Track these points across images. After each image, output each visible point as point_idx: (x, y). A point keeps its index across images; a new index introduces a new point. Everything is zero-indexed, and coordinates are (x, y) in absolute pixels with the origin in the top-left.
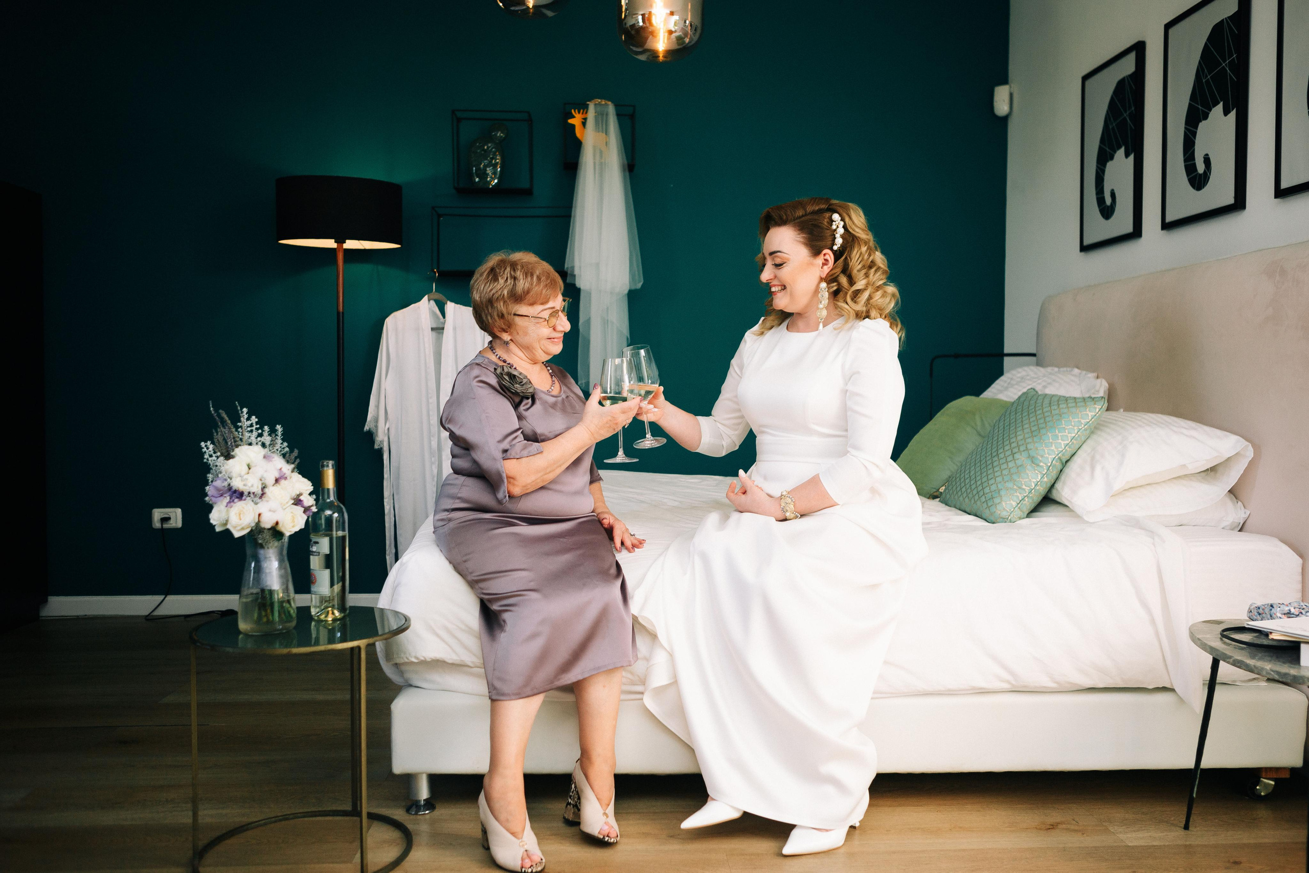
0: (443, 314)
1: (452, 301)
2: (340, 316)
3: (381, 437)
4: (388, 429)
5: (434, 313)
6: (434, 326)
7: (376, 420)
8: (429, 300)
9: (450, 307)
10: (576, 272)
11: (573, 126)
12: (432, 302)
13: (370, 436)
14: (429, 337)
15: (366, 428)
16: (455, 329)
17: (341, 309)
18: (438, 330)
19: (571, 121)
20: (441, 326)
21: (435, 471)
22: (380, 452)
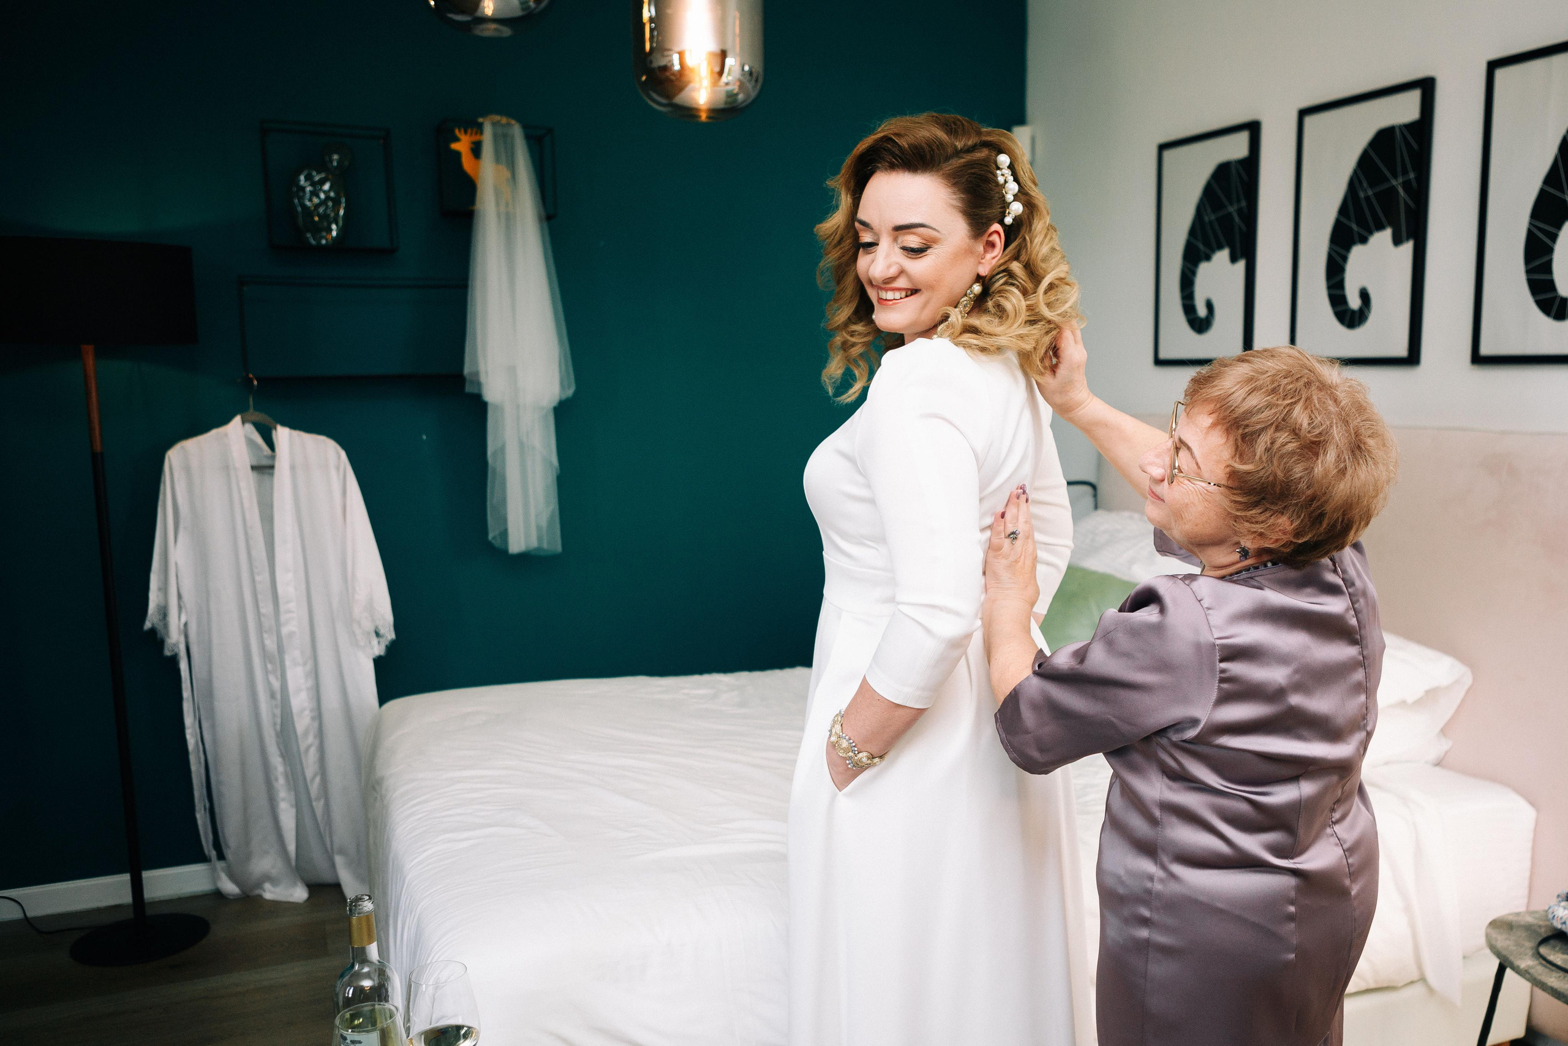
0: (271, 445)
1: (284, 424)
2: (97, 460)
3: (174, 638)
4: (186, 624)
5: (250, 442)
6: (255, 463)
7: (164, 613)
8: (244, 422)
9: (283, 435)
10: (483, 379)
11: (458, 155)
12: (249, 427)
13: (155, 639)
14: (247, 481)
15: (148, 625)
16: (293, 468)
17: (98, 447)
18: (264, 469)
19: (455, 146)
20: (265, 462)
21: (276, 684)
22: (174, 660)
